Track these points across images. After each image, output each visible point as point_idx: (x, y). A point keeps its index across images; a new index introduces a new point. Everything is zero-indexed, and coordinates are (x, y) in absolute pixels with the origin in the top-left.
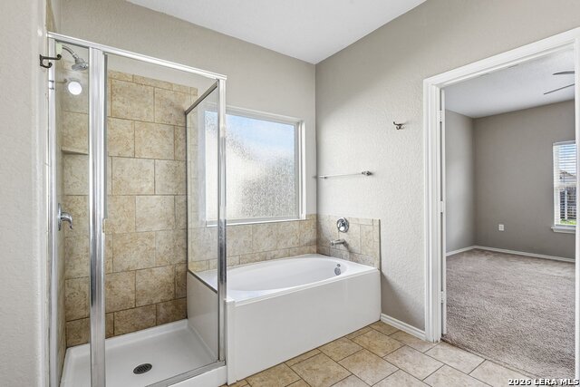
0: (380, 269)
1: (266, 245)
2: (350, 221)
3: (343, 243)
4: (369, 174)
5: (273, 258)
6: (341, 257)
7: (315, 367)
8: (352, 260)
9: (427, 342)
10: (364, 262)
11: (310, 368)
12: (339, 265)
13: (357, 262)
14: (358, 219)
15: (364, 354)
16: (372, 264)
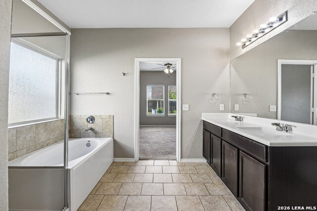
0: (113, 138)
1: (43, 137)
2: (95, 117)
3: (90, 129)
4: (108, 94)
5: (48, 145)
6: (89, 137)
7: (106, 188)
8: (96, 137)
9: (136, 162)
10: (104, 136)
11: (104, 190)
12: (89, 141)
13: (100, 137)
14: (101, 116)
15: (120, 175)
16: (109, 137)
